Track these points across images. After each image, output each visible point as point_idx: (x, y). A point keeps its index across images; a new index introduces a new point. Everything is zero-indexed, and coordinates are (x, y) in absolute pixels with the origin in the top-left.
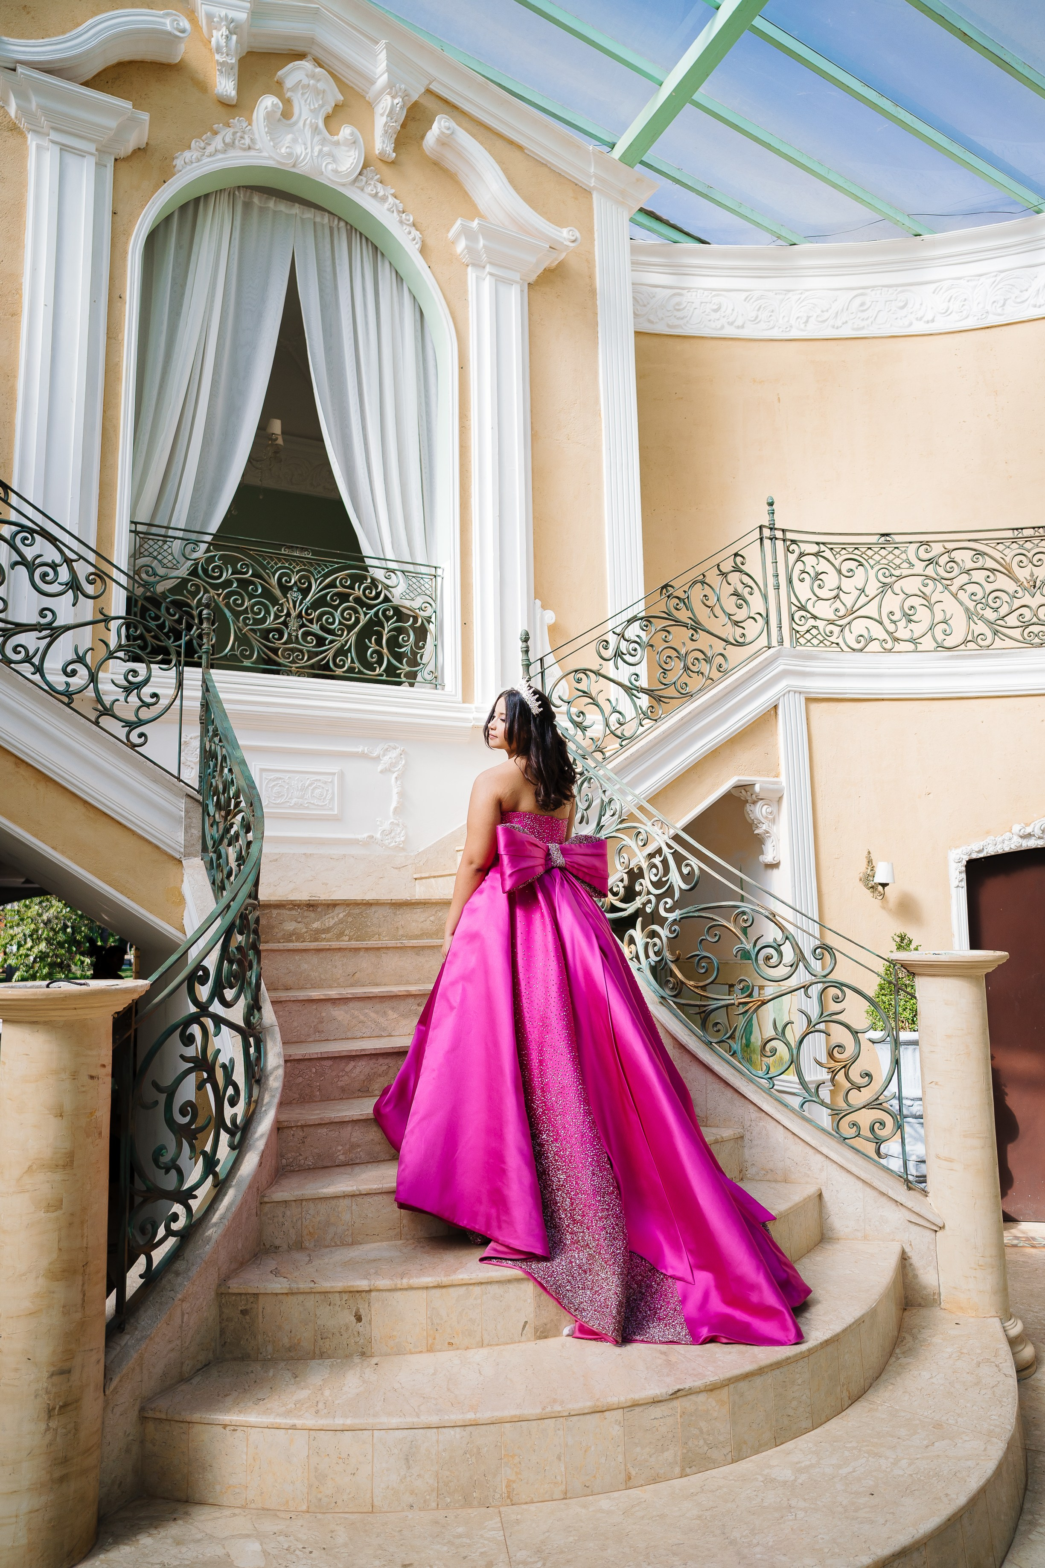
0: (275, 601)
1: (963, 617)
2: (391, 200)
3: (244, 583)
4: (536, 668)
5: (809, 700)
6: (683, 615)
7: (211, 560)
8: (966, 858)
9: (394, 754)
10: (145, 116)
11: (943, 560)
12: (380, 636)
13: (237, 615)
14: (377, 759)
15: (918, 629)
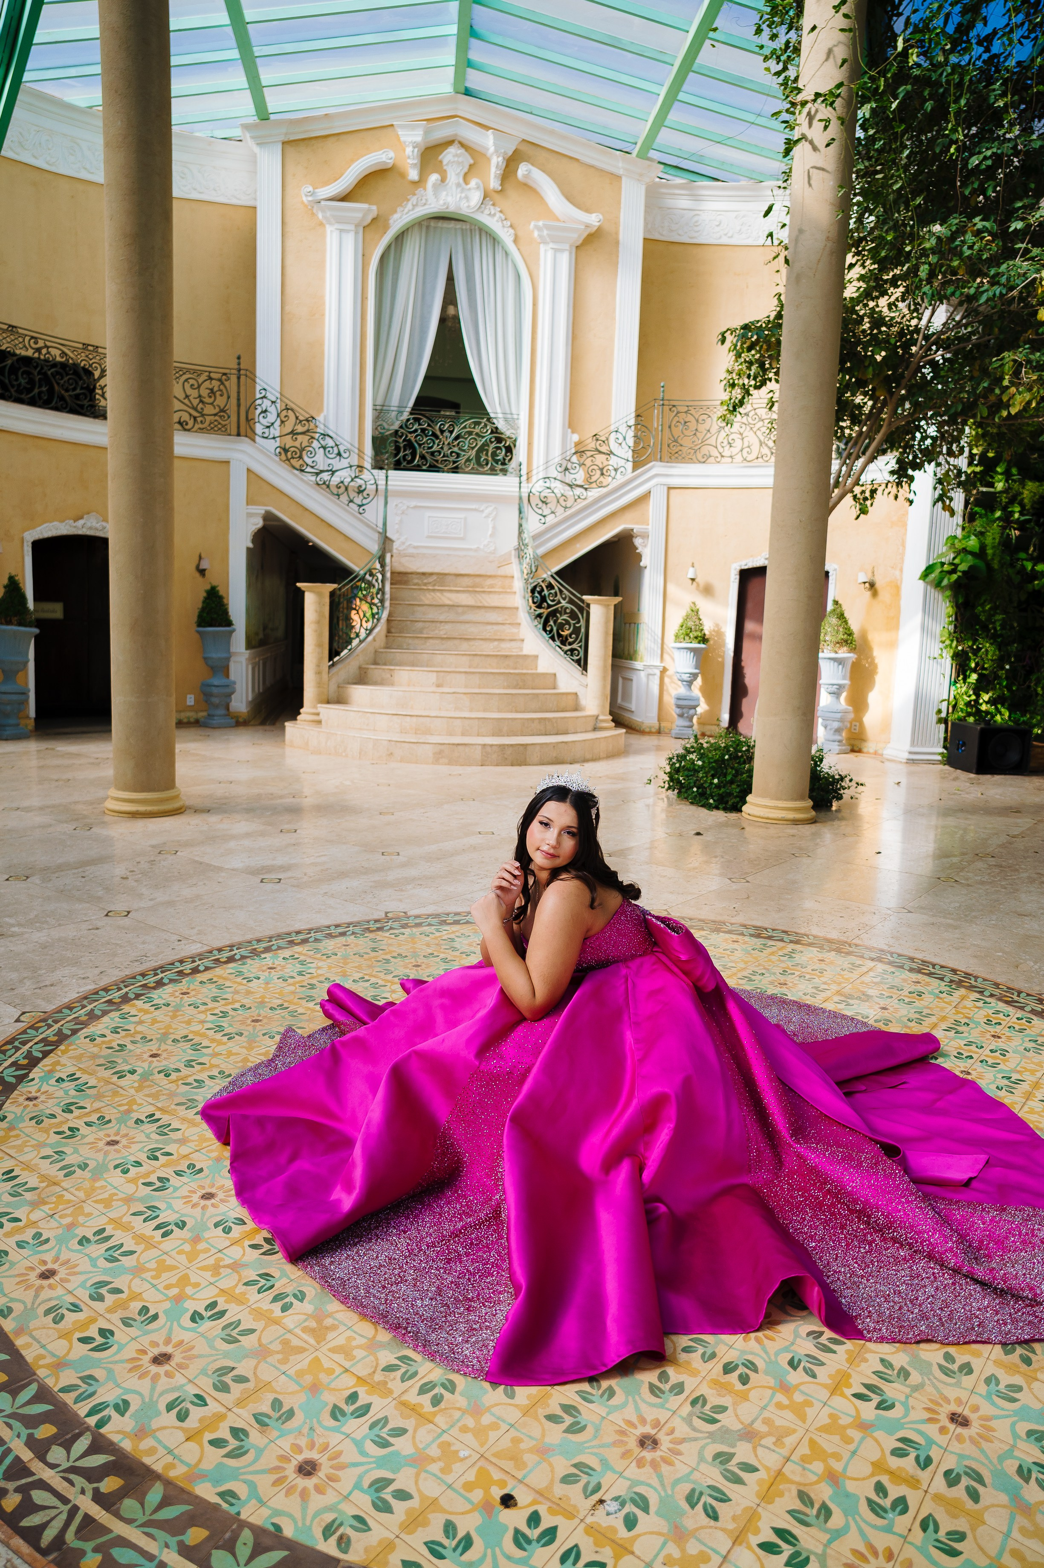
0: (437, 437)
1: (758, 444)
2: (498, 215)
3: (423, 430)
4: (524, 478)
5: (669, 488)
6: (604, 449)
7: (408, 420)
8: (739, 568)
9: (490, 509)
10: (374, 208)
11: (751, 414)
12: (487, 451)
13: (420, 445)
14: (482, 511)
15: (734, 451)
